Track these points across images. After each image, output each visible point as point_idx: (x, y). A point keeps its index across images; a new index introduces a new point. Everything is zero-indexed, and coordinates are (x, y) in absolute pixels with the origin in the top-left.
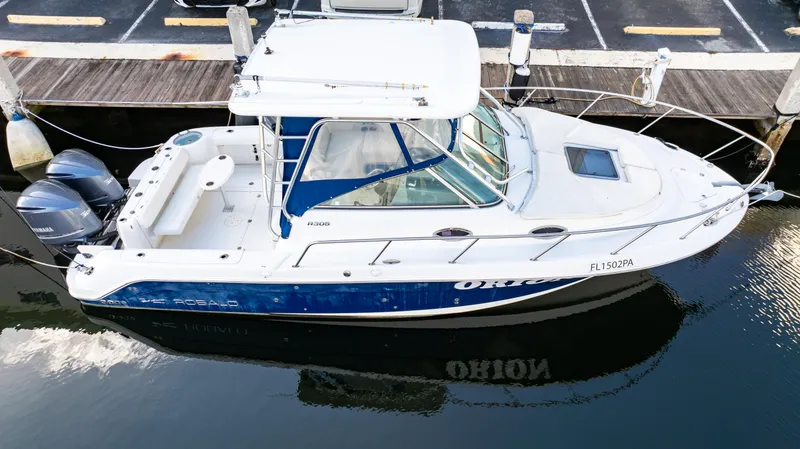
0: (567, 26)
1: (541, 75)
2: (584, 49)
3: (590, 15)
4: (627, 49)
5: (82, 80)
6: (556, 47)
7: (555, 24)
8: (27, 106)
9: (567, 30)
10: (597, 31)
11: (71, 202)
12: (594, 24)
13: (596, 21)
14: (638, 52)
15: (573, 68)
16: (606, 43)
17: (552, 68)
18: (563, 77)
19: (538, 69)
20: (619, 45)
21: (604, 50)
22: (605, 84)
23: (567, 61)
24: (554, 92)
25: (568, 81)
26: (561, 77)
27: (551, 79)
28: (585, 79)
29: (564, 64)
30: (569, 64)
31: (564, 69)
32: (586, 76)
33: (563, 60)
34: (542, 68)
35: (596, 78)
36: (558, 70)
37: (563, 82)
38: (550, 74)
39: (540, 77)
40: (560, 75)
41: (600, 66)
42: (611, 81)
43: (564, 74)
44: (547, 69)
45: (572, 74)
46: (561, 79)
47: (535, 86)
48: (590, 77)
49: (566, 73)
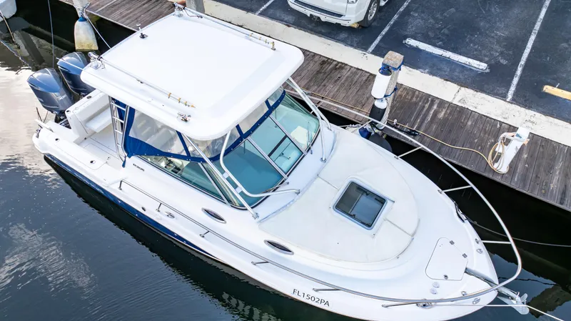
0: (490, 66)
1: (427, 106)
2: (488, 94)
3: (523, 62)
4: (530, 108)
5: (124, 5)
6: (462, 84)
7: (478, 62)
8: (90, 15)
9: (488, 71)
10: (515, 81)
11: (59, 88)
12: (519, 72)
13: (524, 70)
14: (538, 115)
15: (462, 109)
16: (514, 95)
17: (442, 103)
18: (445, 114)
19: (430, 99)
20: (525, 101)
21: (505, 101)
22: (478, 135)
23: (462, 100)
24: (424, 125)
25: (445, 119)
26: (443, 113)
27: (432, 112)
28: (463, 123)
29: (456, 102)
30: (460, 104)
31: (452, 107)
32: (466, 121)
33: (458, 98)
34: (434, 99)
35: (473, 126)
36: (447, 105)
37: (440, 119)
38: (435, 107)
39: (424, 107)
40: (444, 110)
41: (488, 115)
42: (485, 133)
43: (448, 111)
44: (437, 101)
45: (456, 113)
46: (441, 115)
47: (412, 114)
48: (469, 123)
49: (451, 111)
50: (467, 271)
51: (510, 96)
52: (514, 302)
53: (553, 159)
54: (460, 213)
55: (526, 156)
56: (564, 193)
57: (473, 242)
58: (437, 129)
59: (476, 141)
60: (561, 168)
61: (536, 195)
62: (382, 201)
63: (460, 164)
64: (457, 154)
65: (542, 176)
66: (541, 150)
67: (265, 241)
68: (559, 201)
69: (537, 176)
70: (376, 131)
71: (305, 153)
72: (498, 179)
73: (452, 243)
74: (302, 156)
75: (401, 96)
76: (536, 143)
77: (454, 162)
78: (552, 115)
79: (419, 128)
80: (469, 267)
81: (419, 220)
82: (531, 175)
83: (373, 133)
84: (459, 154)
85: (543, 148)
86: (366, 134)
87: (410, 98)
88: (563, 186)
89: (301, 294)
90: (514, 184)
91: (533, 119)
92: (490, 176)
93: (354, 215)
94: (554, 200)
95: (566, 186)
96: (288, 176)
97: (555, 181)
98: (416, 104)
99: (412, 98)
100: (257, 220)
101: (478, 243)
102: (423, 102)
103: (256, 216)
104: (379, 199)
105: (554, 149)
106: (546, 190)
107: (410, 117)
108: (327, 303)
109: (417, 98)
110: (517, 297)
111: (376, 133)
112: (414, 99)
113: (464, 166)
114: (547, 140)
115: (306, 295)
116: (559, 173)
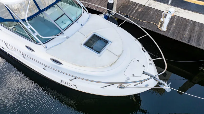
15: (149, 7)
16: (171, 2)
17: (141, 5)
18: (141, 10)
19: (135, 4)
20: (176, 4)
21: (167, 4)
22: (155, 17)
23: (149, 4)
24: (132, 13)
25: (141, 11)
26: (141, 9)
27: (136, 9)
28: (149, 13)
29: (146, 5)
30: (148, 6)
31: (145, 7)
32: (150, 12)
33: (148, 3)
34: (137, 4)
35: (153, 14)
36: (142, 6)
37: (139, 11)
38: (137, 7)
39: (133, 7)
40: (141, 8)
41: (160, 10)
42: (158, 16)
43: (143, 9)
44: (138, 5)
45: (146, 9)
46: (140, 10)
47: (127, 9)
48: (152, 13)
49: (144, 9)
50: (144, 73)
51: (169, 3)
52: (165, 86)
53: (186, 26)
54: (144, 48)
55: (175, 25)
56: (190, 38)
57: (148, 60)
58: (137, 15)
59: (154, 19)
60: (189, 29)
61: (178, 39)
62: (106, 42)
63: (146, 28)
64: (145, 24)
65: (181, 32)
66: (181, 22)
67: (50, 59)
68: (187, 41)
69: (179, 32)
70: (111, 16)
71: (74, 22)
72: (162, 33)
73: (138, 61)
74: (72, 23)
75: (123, 3)
76: (179, 20)
77: (143, 27)
78: (187, 9)
79: (130, 15)
80: (145, 71)
81: (123, 50)
82: (177, 31)
83: (110, 17)
84: (146, 24)
85: (182, 22)
86: (107, 17)
87: (127, 4)
88: (190, 36)
89: (64, 82)
90: (169, 35)
91: (178, 11)
92: (159, 32)
93: (93, 48)
94: (186, 41)
95: (191, 36)
96: (64, 31)
97: (186, 34)
98: (130, 6)
99: (128, 4)
100: (46, 49)
101: (150, 61)
102: (133, 5)
103: (46, 47)
104: (106, 41)
105: (187, 22)
106: (182, 37)
107: (126, 11)
108: (76, 86)
109: (130, 4)
110: (166, 84)
111: (111, 17)
112: (129, 4)
113: (148, 29)
114: (184, 18)
115: (66, 83)
116: (188, 31)
